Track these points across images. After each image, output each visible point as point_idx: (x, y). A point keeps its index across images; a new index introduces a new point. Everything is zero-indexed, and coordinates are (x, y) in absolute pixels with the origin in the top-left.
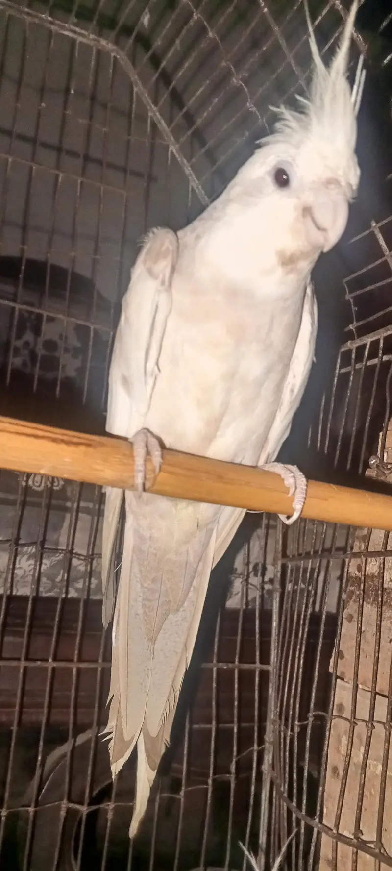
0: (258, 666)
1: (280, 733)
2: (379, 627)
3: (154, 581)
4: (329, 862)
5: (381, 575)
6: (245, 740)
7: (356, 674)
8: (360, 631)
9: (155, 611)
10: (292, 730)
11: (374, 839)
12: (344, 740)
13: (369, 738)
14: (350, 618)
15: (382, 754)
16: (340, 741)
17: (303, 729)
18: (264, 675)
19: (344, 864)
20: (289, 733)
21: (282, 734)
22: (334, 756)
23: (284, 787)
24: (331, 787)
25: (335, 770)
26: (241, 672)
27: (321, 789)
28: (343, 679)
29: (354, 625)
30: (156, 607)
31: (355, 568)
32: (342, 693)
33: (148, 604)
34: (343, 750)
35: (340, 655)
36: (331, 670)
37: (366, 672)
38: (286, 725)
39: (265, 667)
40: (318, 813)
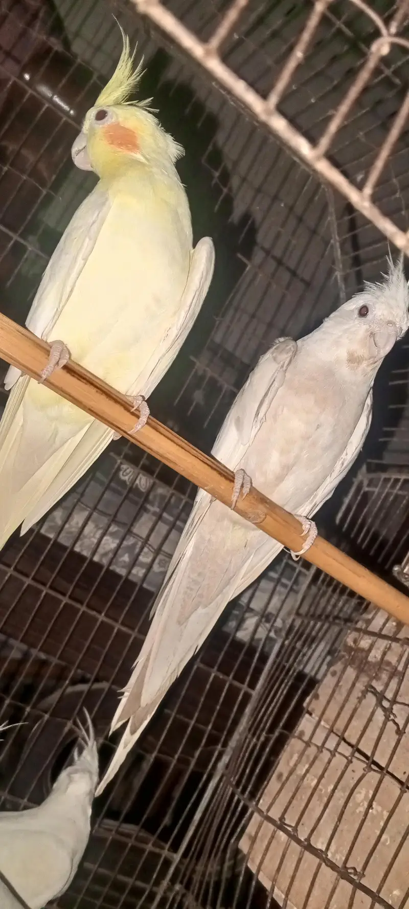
0: (245, 687)
1: (246, 739)
2: (353, 685)
3: (200, 574)
4: (250, 837)
5: (370, 650)
6: (213, 740)
7: (323, 713)
8: (337, 685)
9: (192, 599)
10: (258, 739)
11: (293, 825)
12: (295, 757)
13: (315, 758)
14: (334, 674)
15: (320, 773)
16: (291, 757)
17: (267, 740)
18: (247, 697)
19: (262, 841)
20: (254, 740)
21: (248, 740)
22: (283, 765)
23: (234, 779)
24: (273, 785)
25: (280, 775)
26: (231, 685)
27: (266, 783)
28: (311, 714)
29: (335, 679)
30: (194, 596)
31: (353, 640)
32: (305, 724)
33: (189, 591)
34: (292, 764)
35: (316, 697)
36: (305, 705)
37: (331, 713)
38: (254, 735)
39: (250, 691)
40: (257, 799)
